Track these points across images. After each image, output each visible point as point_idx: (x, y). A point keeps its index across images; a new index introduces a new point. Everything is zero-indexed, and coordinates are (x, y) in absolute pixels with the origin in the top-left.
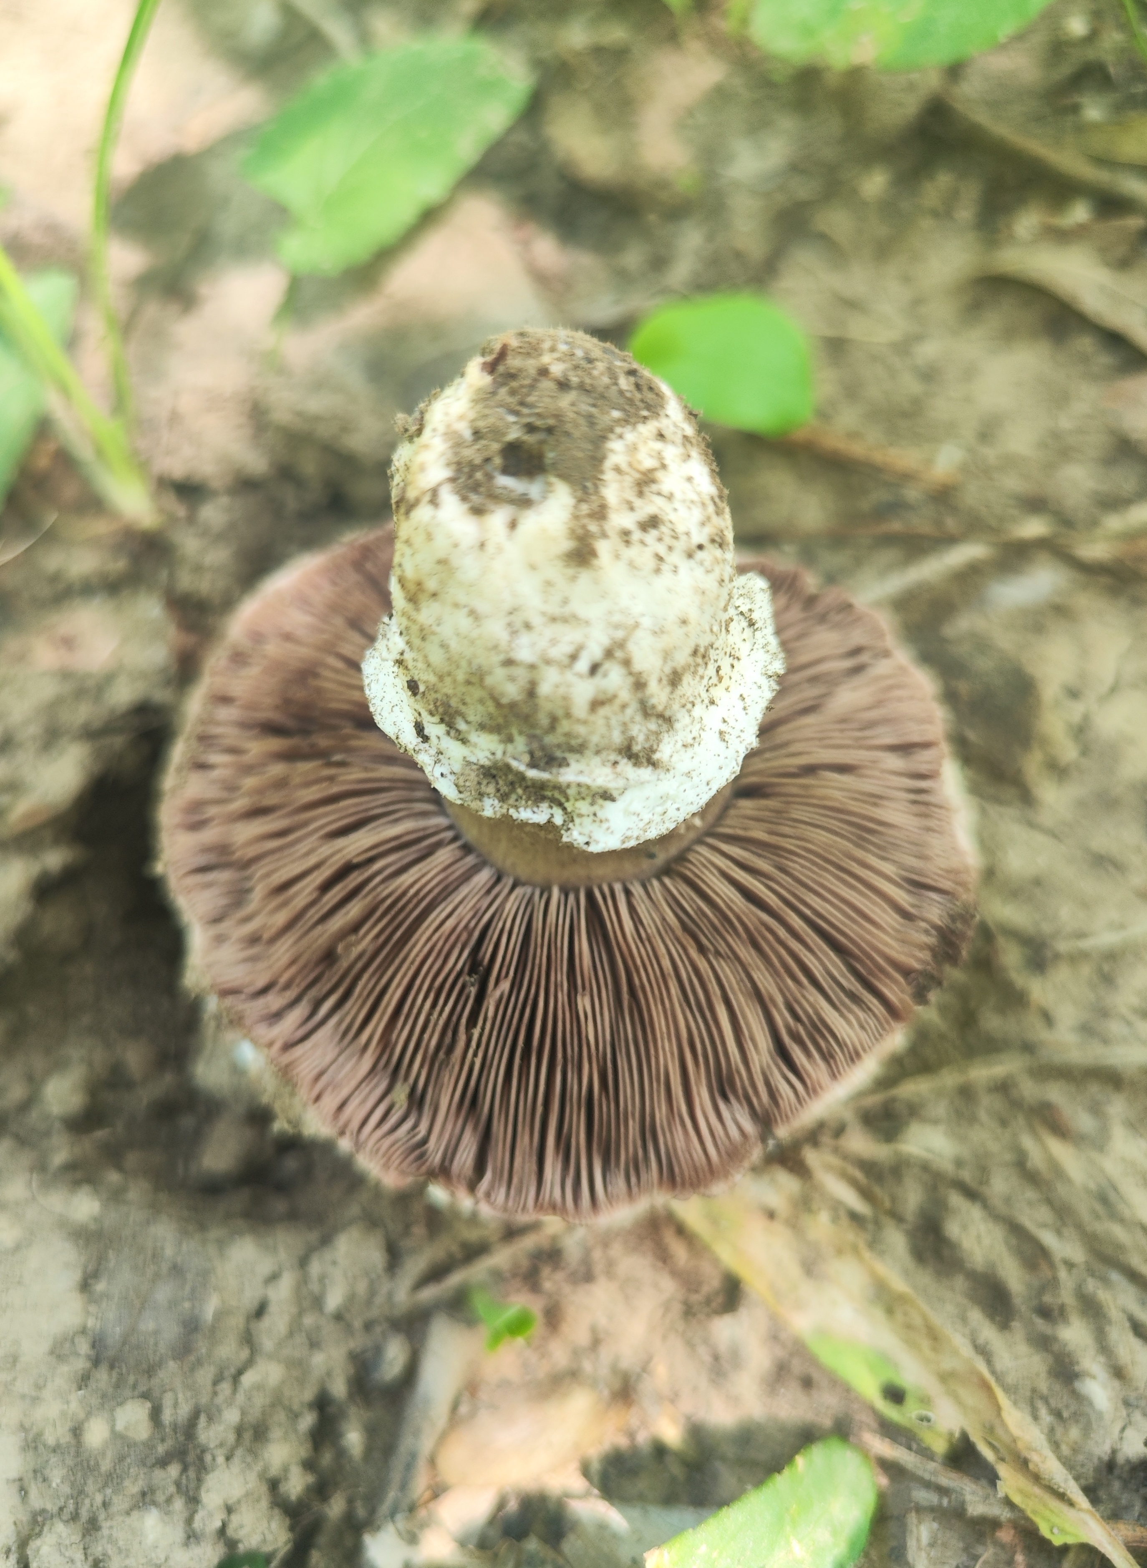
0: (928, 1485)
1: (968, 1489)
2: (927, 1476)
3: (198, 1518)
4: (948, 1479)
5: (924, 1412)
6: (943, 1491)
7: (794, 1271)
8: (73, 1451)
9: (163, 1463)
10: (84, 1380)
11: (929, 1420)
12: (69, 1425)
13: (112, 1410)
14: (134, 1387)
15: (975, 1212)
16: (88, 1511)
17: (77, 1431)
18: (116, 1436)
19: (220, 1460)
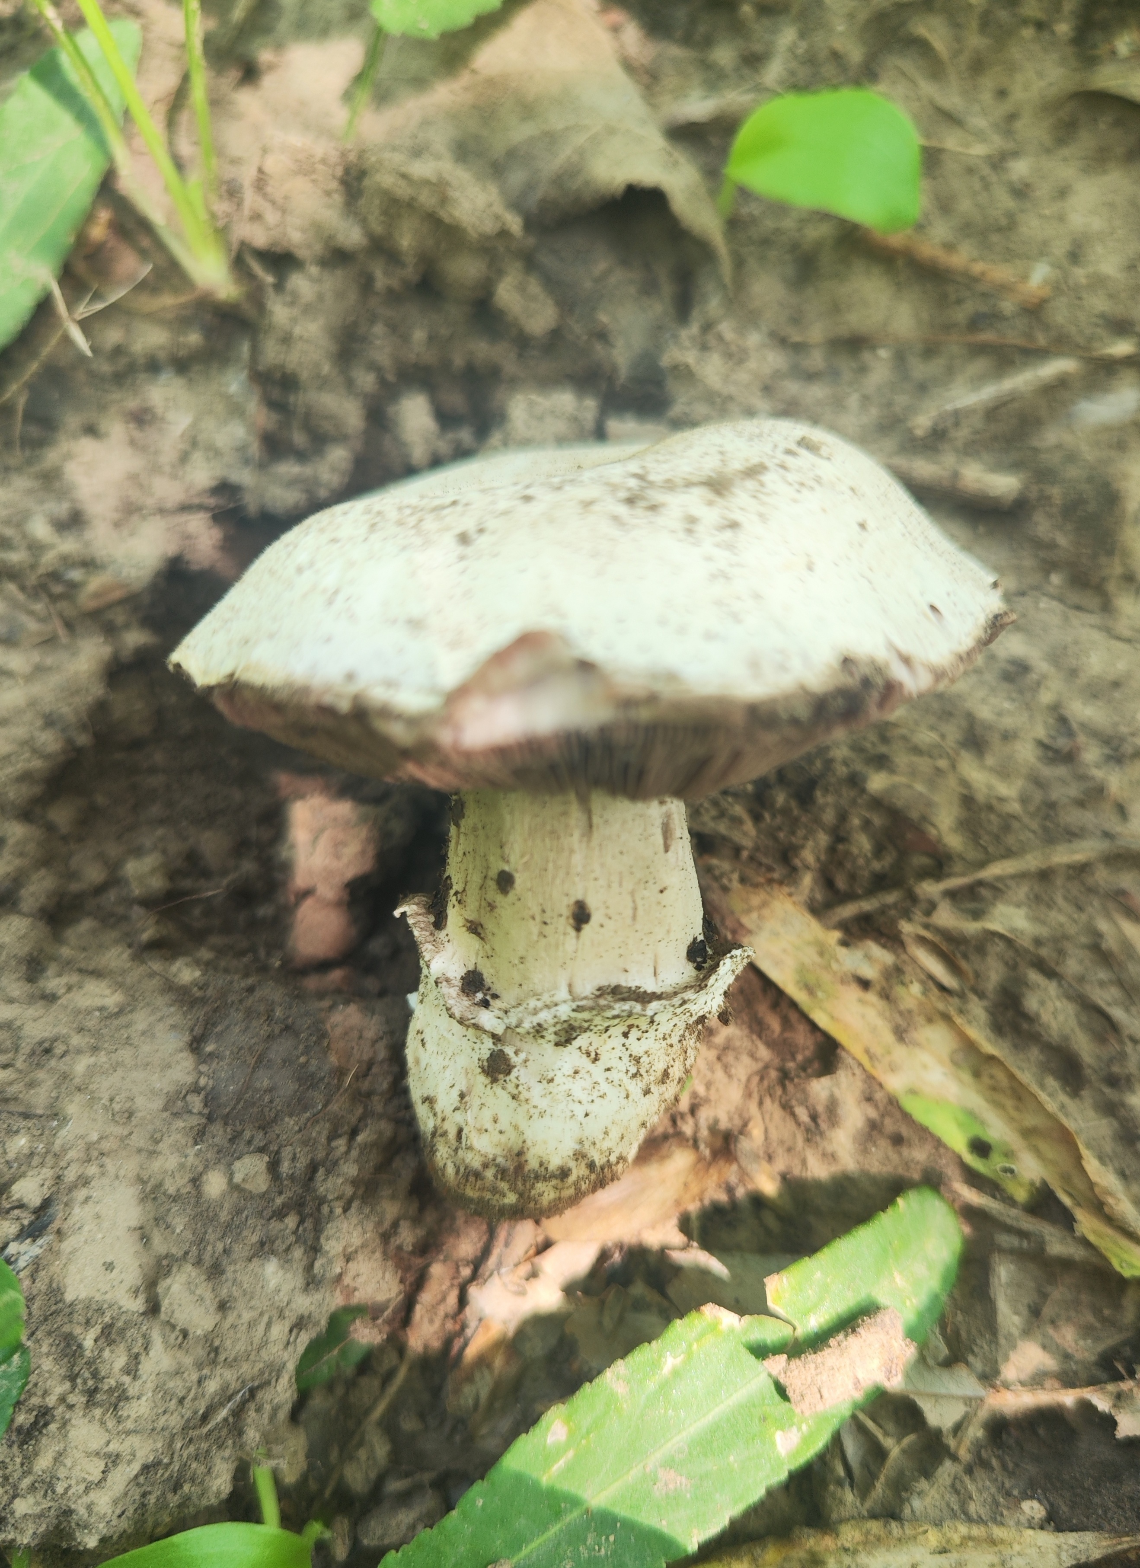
0: (1009, 1229)
1: (1046, 1231)
2: (1009, 1221)
3: (317, 1264)
4: (1028, 1223)
5: (1007, 1165)
6: (1022, 1234)
7: (888, 1037)
8: (193, 1201)
9: (280, 1214)
10: (200, 1135)
11: (1012, 1171)
12: (188, 1176)
13: (230, 1165)
14: (249, 1142)
15: (1052, 988)
16: (212, 1257)
17: (196, 1181)
18: (234, 1187)
19: (338, 1211)
